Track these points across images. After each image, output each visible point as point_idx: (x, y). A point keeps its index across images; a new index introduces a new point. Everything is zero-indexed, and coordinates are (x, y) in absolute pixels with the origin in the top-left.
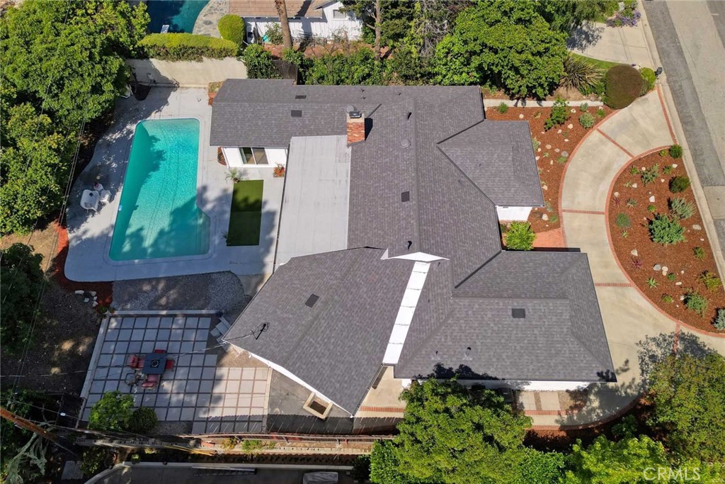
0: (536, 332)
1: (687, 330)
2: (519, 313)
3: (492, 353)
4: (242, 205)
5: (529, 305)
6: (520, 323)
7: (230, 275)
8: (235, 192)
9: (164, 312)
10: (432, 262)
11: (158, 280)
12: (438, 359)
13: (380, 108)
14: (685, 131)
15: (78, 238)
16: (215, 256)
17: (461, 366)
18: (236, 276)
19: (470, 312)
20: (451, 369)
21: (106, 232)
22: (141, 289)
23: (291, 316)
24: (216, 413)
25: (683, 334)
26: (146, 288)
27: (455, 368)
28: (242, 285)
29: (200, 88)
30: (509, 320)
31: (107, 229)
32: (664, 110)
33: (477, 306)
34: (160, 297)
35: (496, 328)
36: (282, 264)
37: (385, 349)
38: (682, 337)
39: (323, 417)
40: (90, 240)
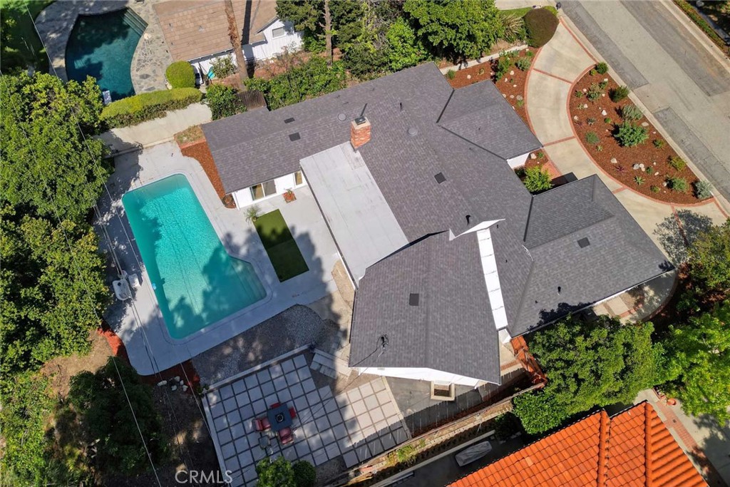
0: (603, 253)
1: (681, 208)
2: (584, 243)
3: (577, 284)
4: (274, 238)
5: (588, 233)
6: (588, 250)
7: (299, 308)
8: (259, 229)
9: (259, 367)
10: (491, 227)
11: (235, 339)
12: (539, 307)
13: (367, 107)
14: (598, 49)
16: (275, 295)
17: (559, 304)
18: (305, 306)
19: (548, 257)
20: (552, 311)
21: (154, 314)
22: (222, 354)
23: (403, 321)
24: (358, 438)
25: (679, 212)
26: (228, 351)
27: (556, 308)
28: (315, 313)
29: (164, 143)
30: (579, 251)
31: (154, 311)
32: (574, 36)
33: (550, 250)
34: (246, 355)
35: (572, 262)
36: (360, 278)
37: (492, 316)
38: (679, 215)
39: (452, 399)
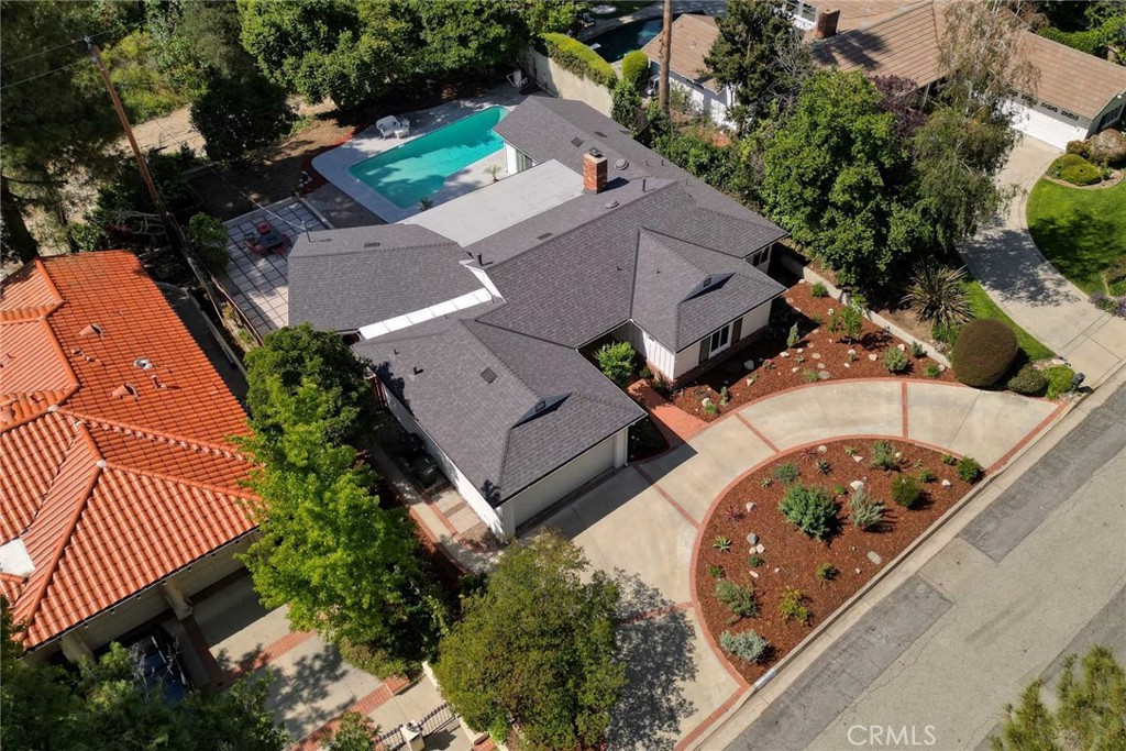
0: (483, 404)
2: (489, 376)
3: (432, 389)
5: (505, 376)
6: (481, 385)
10: (494, 299)
11: (352, 201)
12: (392, 358)
15: (351, 144)
17: (401, 379)
19: (456, 343)
20: (392, 374)
22: (336, 198)
24: (258, 301)
26: (339, 200)
27: (395, 377)
30: (475, 375)
33: (466, 342)
34: (337, 211)
35: (459, 373)
37: (374, 322)
38: (675, 615)
40: (356, 150)
